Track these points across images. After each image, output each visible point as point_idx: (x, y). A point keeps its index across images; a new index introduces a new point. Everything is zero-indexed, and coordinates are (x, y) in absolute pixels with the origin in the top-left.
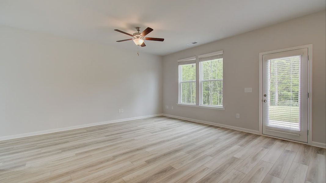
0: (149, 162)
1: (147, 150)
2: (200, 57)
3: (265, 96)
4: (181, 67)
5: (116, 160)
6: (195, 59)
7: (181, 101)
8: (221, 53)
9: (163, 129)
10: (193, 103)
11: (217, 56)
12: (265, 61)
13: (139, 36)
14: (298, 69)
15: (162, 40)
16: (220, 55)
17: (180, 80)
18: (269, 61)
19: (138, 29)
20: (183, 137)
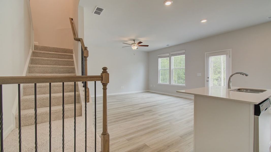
0: (141, 109)
1: (139, 105)
2: (171, 53)
3: (208, 78)
4: (160, 60)
5: (125, 107)
6: (169, 55)
7: (160, 82)
8: (184, 51)
9: (149, 98)
10: (168, 83)
11: (182, 53)
12: (208, 57)
13: (135, 44)
14: (225, 61)
15: (148, 46)
16: (183, 53)
17: (160, 68)
18: (210, 57)
19: (134, 40)
20: (159, 101)
